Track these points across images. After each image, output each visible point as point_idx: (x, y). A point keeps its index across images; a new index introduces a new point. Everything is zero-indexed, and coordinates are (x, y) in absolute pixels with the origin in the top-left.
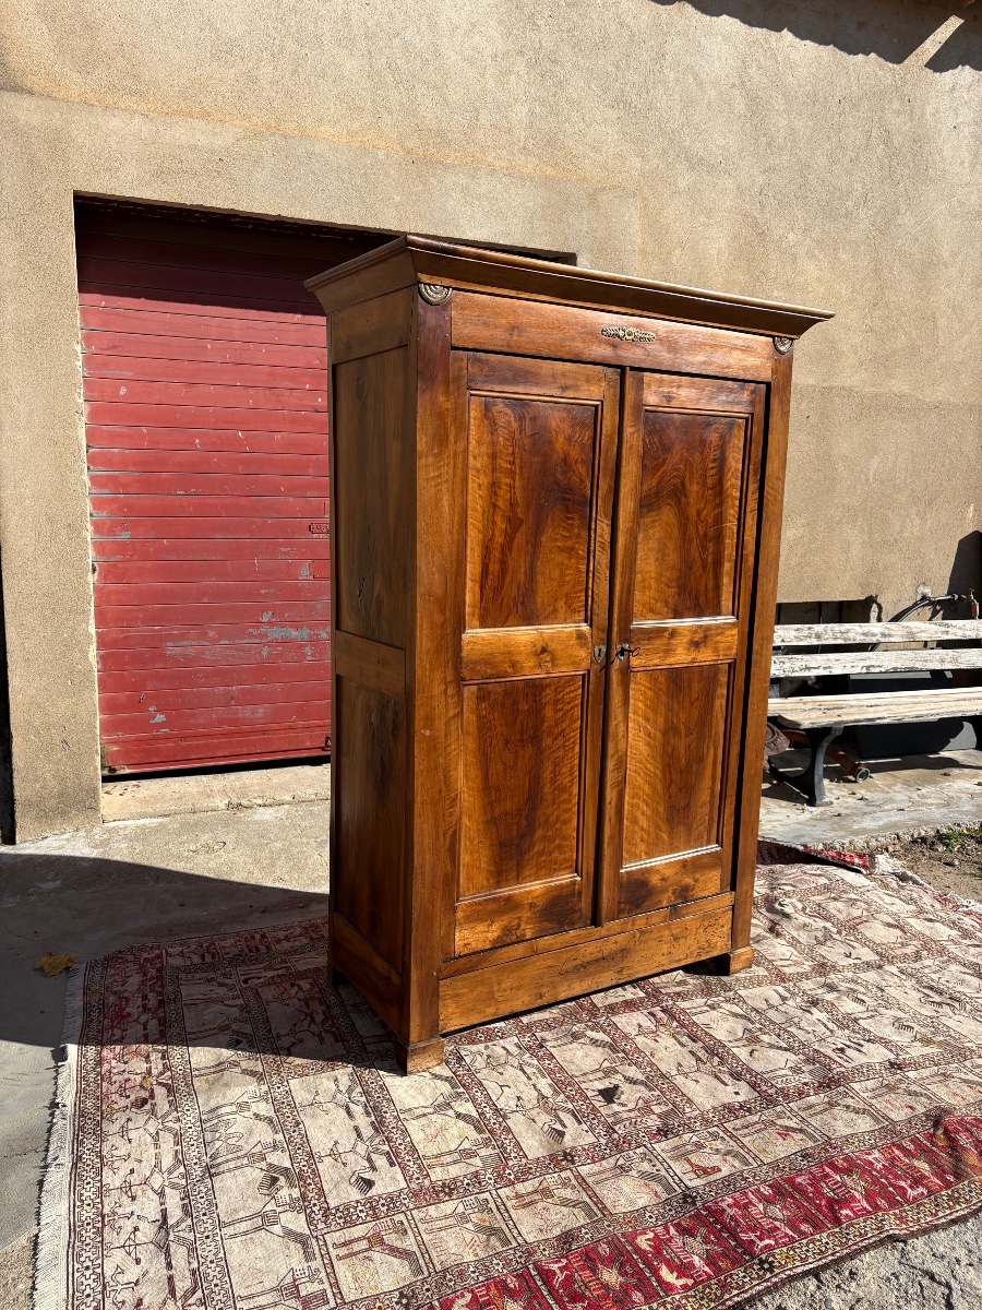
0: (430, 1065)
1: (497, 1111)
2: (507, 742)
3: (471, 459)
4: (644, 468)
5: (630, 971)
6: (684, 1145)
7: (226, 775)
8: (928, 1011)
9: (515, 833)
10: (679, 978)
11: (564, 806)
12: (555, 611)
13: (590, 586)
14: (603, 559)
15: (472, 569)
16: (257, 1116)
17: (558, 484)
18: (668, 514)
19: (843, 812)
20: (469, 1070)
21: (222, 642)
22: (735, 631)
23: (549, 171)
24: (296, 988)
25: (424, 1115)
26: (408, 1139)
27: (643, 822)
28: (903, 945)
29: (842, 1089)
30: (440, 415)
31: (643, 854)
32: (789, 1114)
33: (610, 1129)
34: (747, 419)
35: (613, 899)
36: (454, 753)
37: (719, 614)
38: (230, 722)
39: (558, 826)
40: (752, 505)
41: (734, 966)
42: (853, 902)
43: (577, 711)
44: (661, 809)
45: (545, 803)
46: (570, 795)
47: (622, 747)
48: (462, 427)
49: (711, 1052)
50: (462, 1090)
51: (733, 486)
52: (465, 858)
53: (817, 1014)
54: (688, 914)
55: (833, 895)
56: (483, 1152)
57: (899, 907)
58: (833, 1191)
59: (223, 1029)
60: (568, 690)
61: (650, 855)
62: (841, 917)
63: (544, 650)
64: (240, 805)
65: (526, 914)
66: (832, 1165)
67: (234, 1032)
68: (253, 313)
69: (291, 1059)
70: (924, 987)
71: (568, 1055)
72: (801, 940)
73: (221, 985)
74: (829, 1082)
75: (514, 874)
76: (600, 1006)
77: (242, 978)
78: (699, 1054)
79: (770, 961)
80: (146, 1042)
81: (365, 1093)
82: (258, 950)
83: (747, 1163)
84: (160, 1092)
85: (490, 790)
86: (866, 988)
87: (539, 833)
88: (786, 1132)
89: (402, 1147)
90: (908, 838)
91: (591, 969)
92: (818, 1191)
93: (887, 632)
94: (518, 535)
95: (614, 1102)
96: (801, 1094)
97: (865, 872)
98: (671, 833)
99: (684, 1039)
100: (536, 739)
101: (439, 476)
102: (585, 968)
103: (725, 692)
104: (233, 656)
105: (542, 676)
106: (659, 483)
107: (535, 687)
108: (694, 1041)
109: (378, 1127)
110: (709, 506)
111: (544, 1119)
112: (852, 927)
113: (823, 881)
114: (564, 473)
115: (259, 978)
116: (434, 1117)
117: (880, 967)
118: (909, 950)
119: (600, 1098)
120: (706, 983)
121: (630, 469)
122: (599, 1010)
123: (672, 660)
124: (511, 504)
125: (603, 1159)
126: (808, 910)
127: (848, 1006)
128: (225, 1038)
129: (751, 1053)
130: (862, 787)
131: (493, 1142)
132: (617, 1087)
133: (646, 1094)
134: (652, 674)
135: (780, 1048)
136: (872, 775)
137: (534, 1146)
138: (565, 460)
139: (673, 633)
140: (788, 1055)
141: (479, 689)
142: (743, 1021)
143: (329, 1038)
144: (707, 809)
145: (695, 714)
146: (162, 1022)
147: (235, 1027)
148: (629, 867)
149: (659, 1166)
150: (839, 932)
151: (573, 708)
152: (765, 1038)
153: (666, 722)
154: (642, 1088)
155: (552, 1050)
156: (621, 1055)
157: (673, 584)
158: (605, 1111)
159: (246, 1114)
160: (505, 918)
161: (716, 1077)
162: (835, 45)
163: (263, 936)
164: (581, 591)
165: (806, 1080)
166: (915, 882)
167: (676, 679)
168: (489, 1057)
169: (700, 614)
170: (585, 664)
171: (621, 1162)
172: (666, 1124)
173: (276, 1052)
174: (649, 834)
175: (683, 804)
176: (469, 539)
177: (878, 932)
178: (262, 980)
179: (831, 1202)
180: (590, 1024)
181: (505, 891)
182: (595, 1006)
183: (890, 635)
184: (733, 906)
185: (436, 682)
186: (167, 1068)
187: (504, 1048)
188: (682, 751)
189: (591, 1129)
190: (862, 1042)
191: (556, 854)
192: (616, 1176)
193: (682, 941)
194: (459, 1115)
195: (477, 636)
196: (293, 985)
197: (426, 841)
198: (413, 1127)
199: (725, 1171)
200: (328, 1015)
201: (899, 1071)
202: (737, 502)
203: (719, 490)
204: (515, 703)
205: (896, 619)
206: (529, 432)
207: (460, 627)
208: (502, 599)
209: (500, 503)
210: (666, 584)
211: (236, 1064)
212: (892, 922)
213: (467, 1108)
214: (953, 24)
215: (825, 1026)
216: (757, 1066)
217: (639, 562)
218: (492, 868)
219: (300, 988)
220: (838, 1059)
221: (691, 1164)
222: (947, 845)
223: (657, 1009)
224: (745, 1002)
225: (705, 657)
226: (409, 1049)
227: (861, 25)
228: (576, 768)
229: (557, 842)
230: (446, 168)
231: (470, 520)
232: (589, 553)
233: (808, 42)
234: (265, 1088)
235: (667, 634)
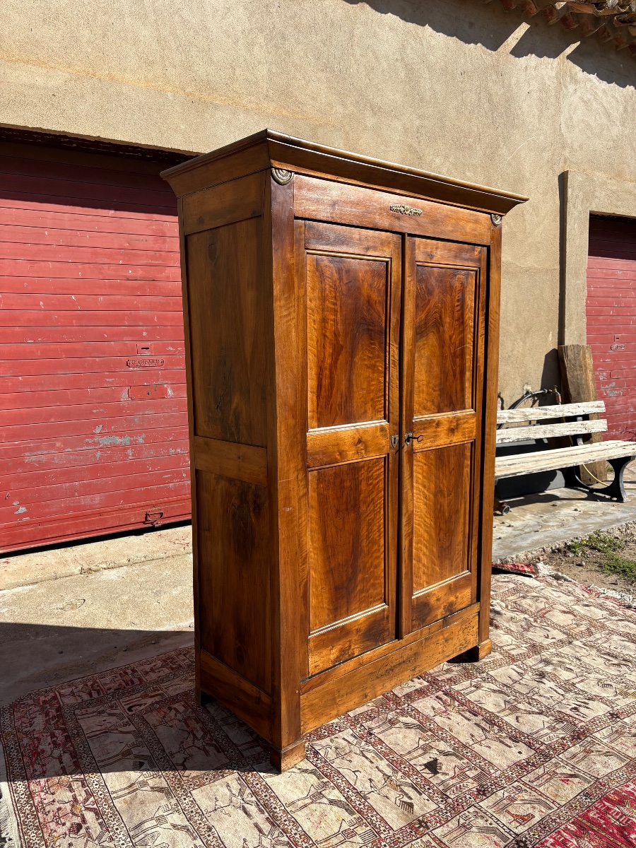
0: (296, 762)
1: (358, 793)
2: (338, 511)
3: (309, 302)
4: (417, 306)
5: (420, 668)
6: (501, 800)
7: (74, 548)
8: (613, 671)
9: (345, 578)
10: (446, 667)
11: (375, 555)
12: (365, 412)
13: (387, 392)
14: (394, 372)
15: (312, 383)
16: (174, 826)
17: (365, 320)
18: (432, 339)
19: (502, 536)
20: (326, 761)
21: (67, 450)
22: (474, 420)
23: (284, 112)
24: (173, 712)
25: (305, 806)
26: (300, 829)
27: (425, 560)
28: (578, 625)
29: (589, 739)
30: (288, 268)
31: (425, 583)
32: (562, 764)
33: (444, 797)
34: (476, 271)
35: (409, 618)
36: (304, 523)
37: (464, 408)
38: (75, 509)
39: (372, 570)
40: (481, 331)
41: (481, 654)
42: (536, 599)
43: (381, 485)
44: (435, 550)
45: (363, 554)
46: (379, 546)
47: (410, 508)
48: (302, 277)
49: (492, 723)
50: (325, 780)
51: (469, 318)
52: (313, 601)
53: (549, 684)
54: (454, 622)
55: (521, 595)
56: (360, 830)
57: (564, 598)
58: (618, 820)
59: (125, 754)
60: (376, 469)
61: (429, 583)
62: (533, 610)
63: (360, 441)
64: (90, 569)
65: (354, 637)
66: (608, 800)
67: (136, 756)
68: (78, 209)
69: (187, 773)
70: (604, 654)
71: (392, 738)
72: (512, 629)
73: (110, 715)
74: (578, 736)
75: (345, 609)
76: (400, 696)
77: (126, 707)
78: (483, 725)
79: (501, 647)
80: (65, 773)
81: (254, 793)
82: (133, 682)
83: (550, 808)
84: (90, 816)
85: (328, 549)
86: (569, 660)
87: (360, 577)
88: (567, 778)
89: (298, 836)
90: (549, 550)
91: (396, 670)
92: (607, 823)
93: (512, 416)
94: (341, 357)
95: (439, 773)
96: (565, 748)
97: (534, 576)
98: (441, 566)
99: (468, 715)
100: (356, 506)
101: (289, 314)
102: (392, 670)
103: (469, 463)
104: (75, 460)
105: (359, 460)
106: (426, 316)
107: (354, 468)
108: (475, 715)
109: (273, 820)
110: (457, 332)
111: (393, 794)
112: (541, 615)
113: (512, 585)
114: (368, 310)
115: (140, 705)
116: (313, 806)
117: (570, 643)
118: (583, 628)
119: (427, 770)
120: (465, 668)
121: (410, 306)
122: (400, 698)
123: (438, 443)
124: (335, 334)
125: (447, 821)
126: (510, 607)
127: (565, 675)
128: (130, 762)
129: (517, 718)
130: (507, 518)
131: (364, 821)
132: (436, 760)
133: (459, 762)
134: (426, 453)
135: (533, 713)
136: (511, 509)
137: (395, 820)
138: (368, 301)
139: (438, 424)
140: (542, 718)
141: (318, 473)
142: (501, 695)
143: (211, 750)
144: (460, 547)
145: (453, 481)
146: (74, 755)
147: (135, 751)
148: (417, 594)
149: (490, 821)
150: (535, 621)
151: (378, 482)
152: (520, 706)
153: (436, 487)
154: (454, 758)
155: (379, 736)
156: (430, 733)
157: (437, 389)
158: (434, 781)
159: (165, 826)
160: (341, 643)
161: (501, 742)
162: (457, 37)
163: (133, 671)
164: (381, 396)
165: (562, 736)
166: (566, 580)
167: (441, 456)
168: (336, 748)
169: (454, 409)
170: (386, 449)
171: (462, 821)
172: (482, 786)
173: (174, 768)
174: (428, 568)
175: (447, 545)
176: (309, 361)
177: (559, 618)
178: (143, 707)
179: (621, 830)
180: (398, 711)
181: (340, 623)
182: (396, 696)
183: (513, 418)
184: (479, 612)
185: (292, 471)
186: (90, 794)
187: (344, 739)
188: (446, 507)
189: (430, 798)
190: (586, 701)
191: (371, 591)
192: (462, 834)
193: (450, 642)
194: (332, 802)
195: (316, 433)
196: (170, 709)
197: (289, 592)
198: (300, 817)
199: (537, 818)
200: (206, 732)
201: (618, 720)
202: (472, 330)
203: (461, 320)
204: (342, 481)
205: (513, 406)
206: (345, 281)
207: (304, 429)
208: (331, 406)
209: (328, 334)
210: (433, 389)
211: (144, 784)
212: (565, 610)
213: (335, 794)
214: (524, 28)
215: (555, 691)
216: (525, 729)
217: (416, 373)
218: (331, 607)
219: (177, 711)
220: (577, 717)
221: (512, 815)
222: (574, 552)
223: (440, 694)
224: (496, 680)
225: (457, 439)
226: (282, 752)
227: (471, 25)
228: (382, 526)
229: (372, 581)
230: (216, 107)
231: (309, 347)
232: (385, 368)
233: (441, 34)
234: (174, 801)
235: (434, 424)
